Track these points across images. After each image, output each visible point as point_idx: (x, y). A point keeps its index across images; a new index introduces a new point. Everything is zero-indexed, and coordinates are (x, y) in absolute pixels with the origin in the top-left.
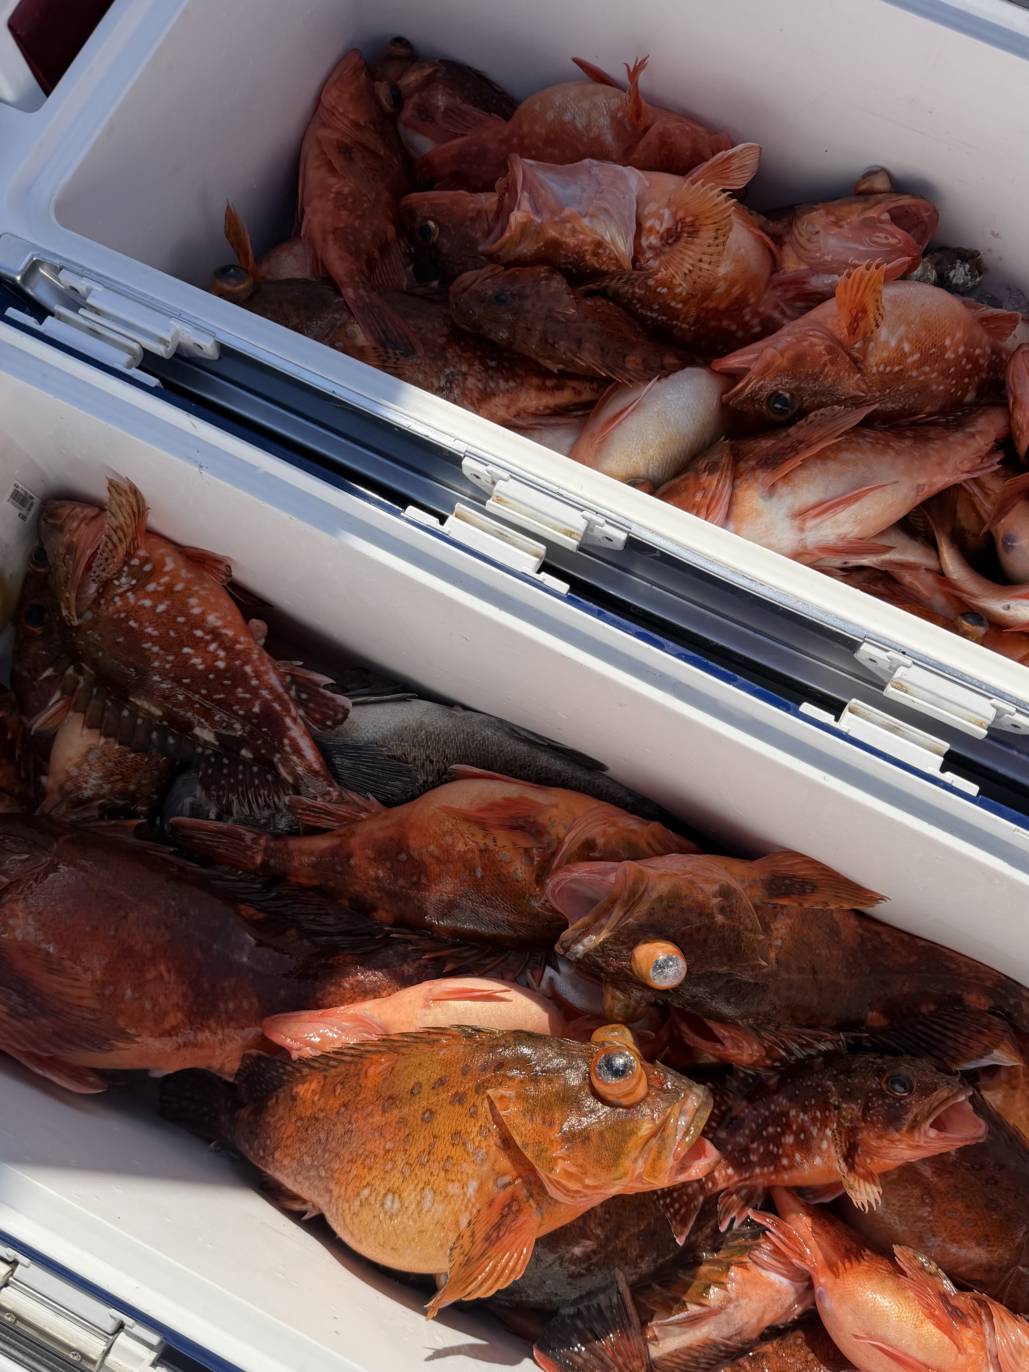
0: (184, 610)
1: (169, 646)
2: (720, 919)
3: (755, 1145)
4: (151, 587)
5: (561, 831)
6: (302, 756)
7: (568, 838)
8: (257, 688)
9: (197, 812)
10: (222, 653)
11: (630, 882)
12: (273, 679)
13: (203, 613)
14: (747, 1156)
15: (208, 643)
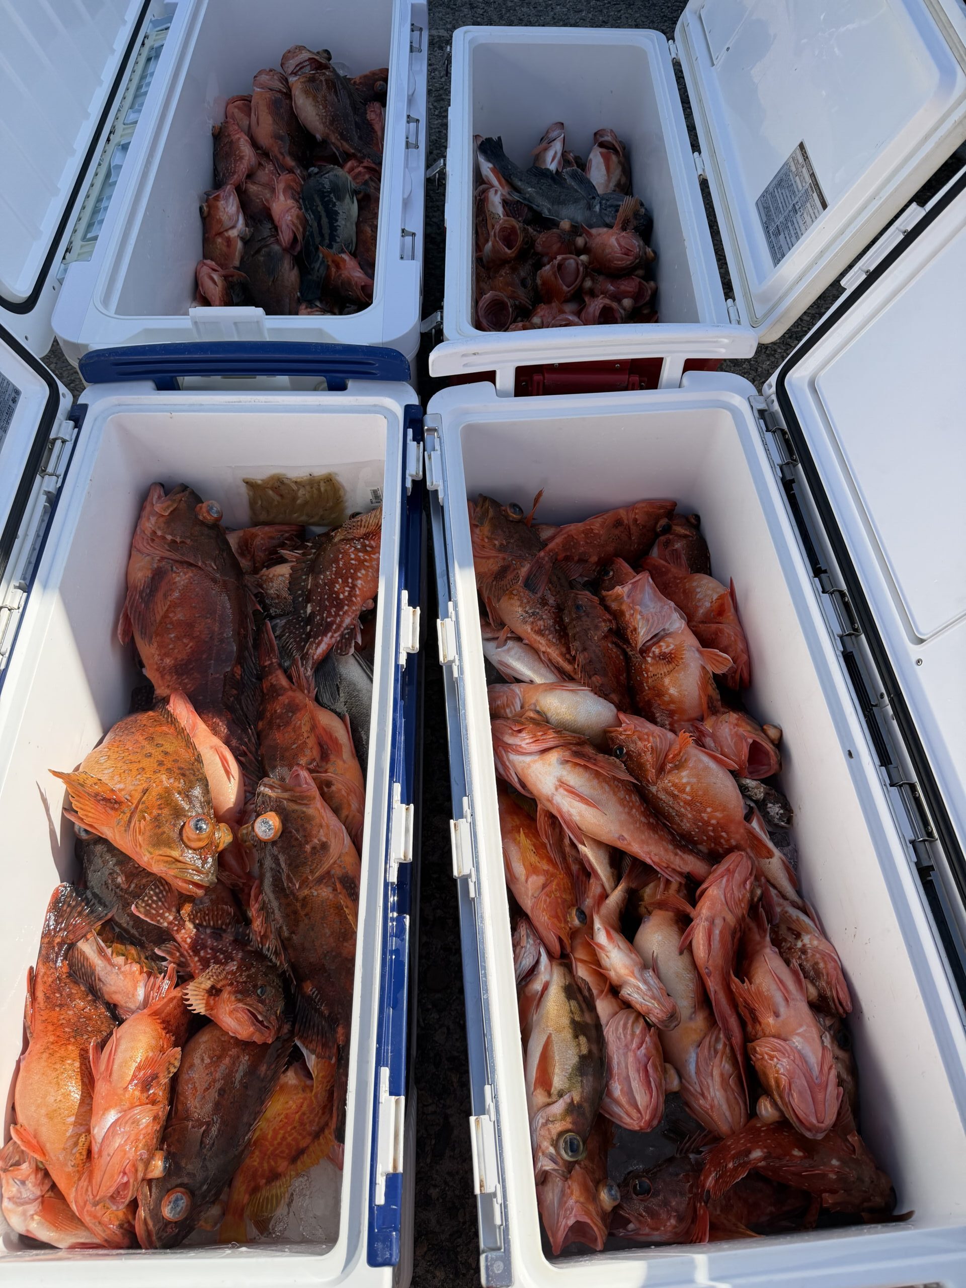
0: (357, 570)
1: (338, 574)
2: (308, 848)
3: (209, 951)
4: (361, 554)
5: (331, 769)
6: (316, 648)
7: (329, 774)
8: (339, 615)
9: (274, 628)
10: (346, 594)
11: (305, 794)
12: (347, 621)
13: (360, 578)
14: (202, 949)
15: (348, 586)
